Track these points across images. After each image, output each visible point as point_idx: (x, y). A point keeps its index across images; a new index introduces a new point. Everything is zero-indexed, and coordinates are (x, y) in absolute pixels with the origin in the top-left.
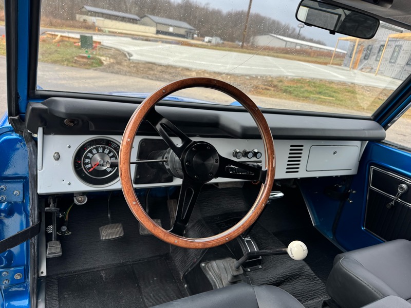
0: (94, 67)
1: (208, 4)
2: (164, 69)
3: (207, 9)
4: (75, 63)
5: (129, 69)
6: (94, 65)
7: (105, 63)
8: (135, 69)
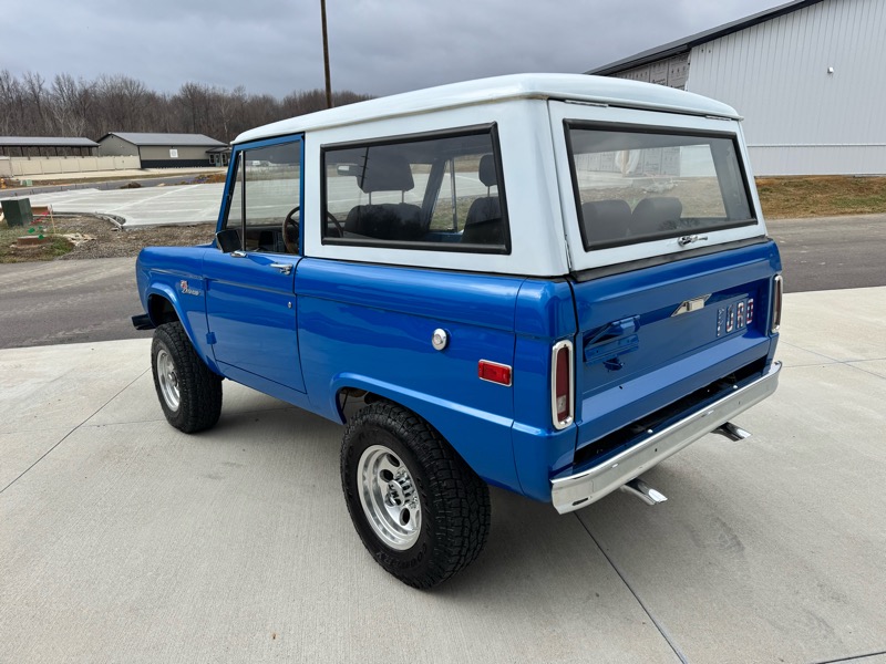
0: (59, 255)
1: (239, 89)
2: (196, 231)
3: (239, 99)
4: (15, 255)
5: (127, 246)
6: (57, 251)
7: (77, 243)
8: (141, 243)
